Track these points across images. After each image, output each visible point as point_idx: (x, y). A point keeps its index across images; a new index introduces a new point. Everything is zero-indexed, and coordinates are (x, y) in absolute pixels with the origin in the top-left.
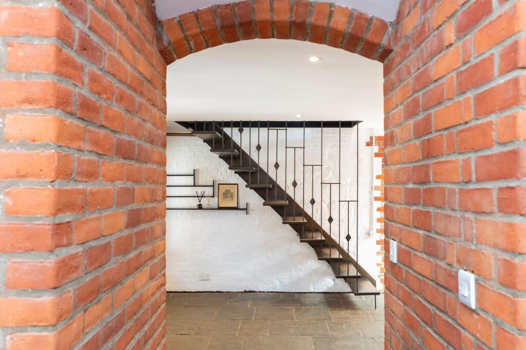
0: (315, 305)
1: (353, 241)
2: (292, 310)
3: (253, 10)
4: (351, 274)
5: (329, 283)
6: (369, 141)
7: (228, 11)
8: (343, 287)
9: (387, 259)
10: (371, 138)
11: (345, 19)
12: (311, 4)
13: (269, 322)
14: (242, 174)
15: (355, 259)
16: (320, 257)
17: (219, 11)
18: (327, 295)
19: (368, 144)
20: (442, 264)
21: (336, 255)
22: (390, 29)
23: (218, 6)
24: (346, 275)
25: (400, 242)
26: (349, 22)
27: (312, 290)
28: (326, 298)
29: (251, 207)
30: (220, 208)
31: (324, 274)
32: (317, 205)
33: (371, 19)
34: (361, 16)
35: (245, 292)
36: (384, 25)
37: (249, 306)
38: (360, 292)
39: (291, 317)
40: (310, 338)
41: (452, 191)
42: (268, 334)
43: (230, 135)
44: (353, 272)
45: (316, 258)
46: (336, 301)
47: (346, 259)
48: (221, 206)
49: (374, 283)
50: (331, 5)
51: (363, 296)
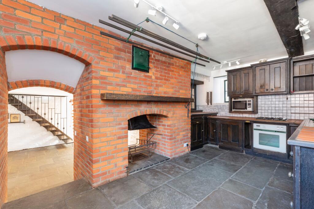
0: (52, 149)
1: (65, 129)
2: (44, 152)
3: (39, 82)
4: (65, 138)
5: (57, 142)
6: (70, 101)
7: (32, 81)
8: (62, 142)
9: (74, 135)
10: (71, 100)
11: (64, 86)
12: (56, 82)
13: (36, 157)
14: (22, 111)
15: (66, 134)
16: (54, 135)
17: (29, 81)
18: (57, 146)
19: (70, 102)
20: (84, 135)
21: (60, 133)
22: (75, 89)
23: (29, 80)
24: (63, 139)
25: (77, 131)
26: (65, 87)
27: (51, 145)
28: (56, 147)
29: (26, 121)
30: (11, 123)
31: (55, 140)
32: (53, 120)
33: (70, 87)
34: (68, 86)
35: (23, 150)
36: (73, 88)
37: (26, 154)
38: (68, 143)
39: (44, 154)
40: (51, 159)
41: (85, 123)
42: (36, 161)
43: (18, 98)
44: (65, 137)
45: (53, 135)
46: (59, 147)
47: (63, 134)
48: (11, 122)
49: (72, 140)
50: (61, 83)
51: (68, 144)
